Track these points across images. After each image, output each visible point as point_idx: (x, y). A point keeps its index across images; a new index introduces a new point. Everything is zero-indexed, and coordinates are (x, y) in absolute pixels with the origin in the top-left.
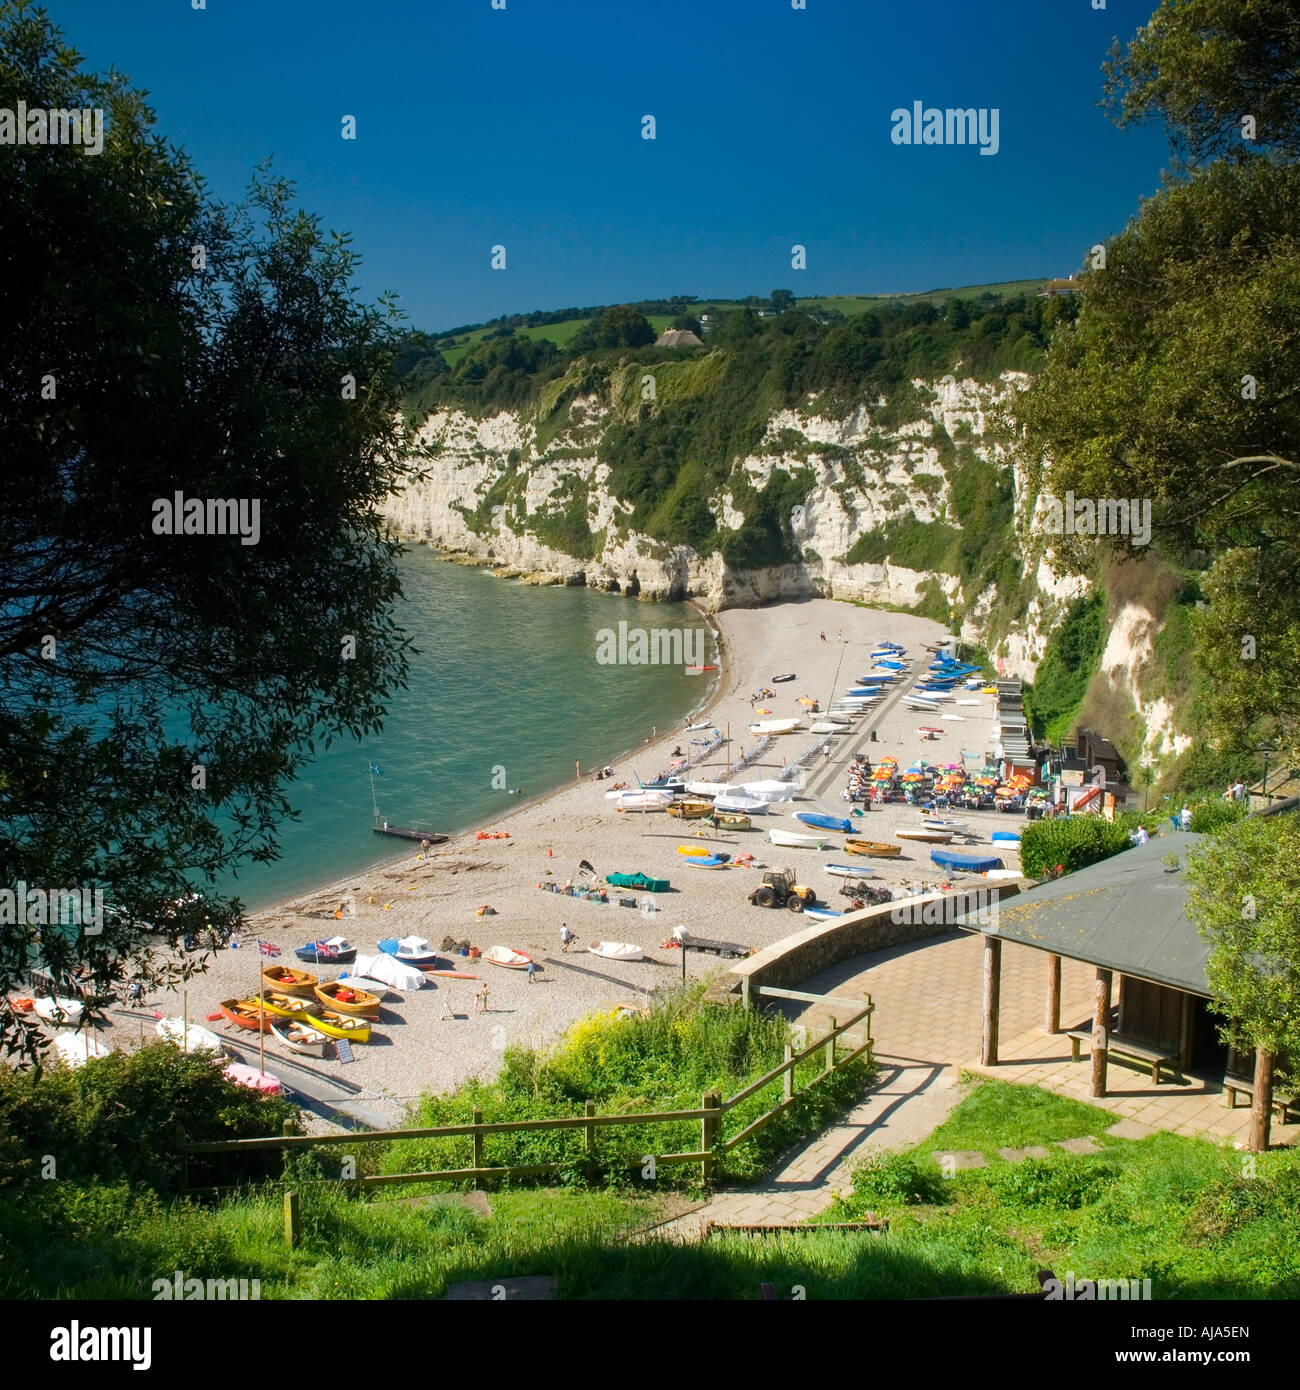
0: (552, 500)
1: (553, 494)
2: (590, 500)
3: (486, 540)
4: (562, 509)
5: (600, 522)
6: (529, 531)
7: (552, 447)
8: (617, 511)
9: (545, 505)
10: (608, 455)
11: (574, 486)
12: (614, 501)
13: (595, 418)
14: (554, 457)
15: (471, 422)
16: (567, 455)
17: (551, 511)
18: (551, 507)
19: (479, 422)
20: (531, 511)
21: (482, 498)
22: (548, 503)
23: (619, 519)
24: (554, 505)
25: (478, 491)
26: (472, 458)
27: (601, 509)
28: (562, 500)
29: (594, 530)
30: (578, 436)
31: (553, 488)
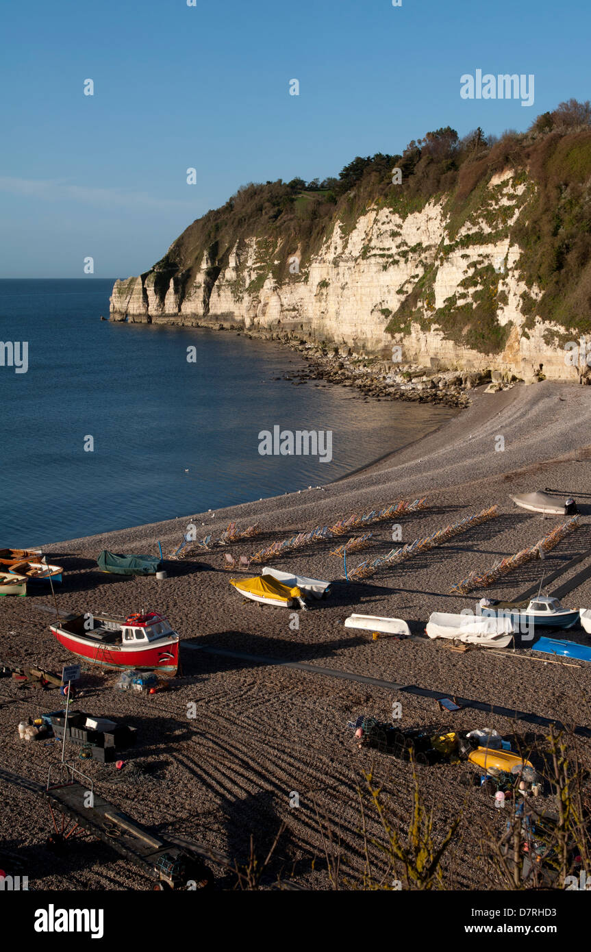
0: (461, 290)
1: (465, 284)
2: (500, 288)
3: (401, 340)
4: (470, 300)
5: (509, 314)
6: (437, 326)
7: (463, 232)
8: (525, 296)
9: (455, 295)
10: (519, 235)
11: (485, 275)
12: (523, 287)
13: (511, 197)
14: (468, 241)
15: (396, 219)
16: (480, 239)
17: (460, 303)
18: (459, 298)
19: (404, 217)
20: (439, 304)
21: (403, 297)
22: (457, 295)
23: (528, 307)
24: (464, 296)
25: (400, 292)
26: (397, 258)
27: (511, 297)
28: (472, 290)
29: (503, 322)
30: (490, 218)
31: (462, 277)
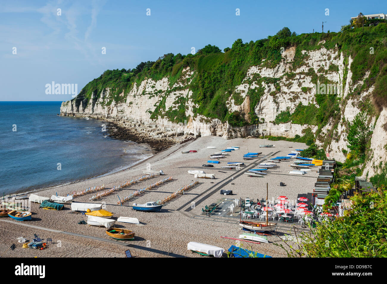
0: (174, 105)
1: (175, 103)
2: (186, 104)
3: (155, 121)
4: (177, 108)
5: (189, 113)
6: (166, 117)
7: (174, 86)
8: (194, 107)
9: (172, 107)
10: (193, 88)
11: (181, 100)
12: (193, 104)
13: (189, 75)
14: (175, 89)
15: (154, 82)
16: (180, 89)
17: (174, 109)
18: (173, 108)
19: (156, 82)
20: (167, 109)
21: (156, 107)
22: (173, 107)
23: (195, 111)
24: (175, 107)
25: (155, 106)
26: (154, 94)
27: (190, 107)
28: (177, 105)
29: (187, 115)
30: (183, 82)
31: (174, 101)
